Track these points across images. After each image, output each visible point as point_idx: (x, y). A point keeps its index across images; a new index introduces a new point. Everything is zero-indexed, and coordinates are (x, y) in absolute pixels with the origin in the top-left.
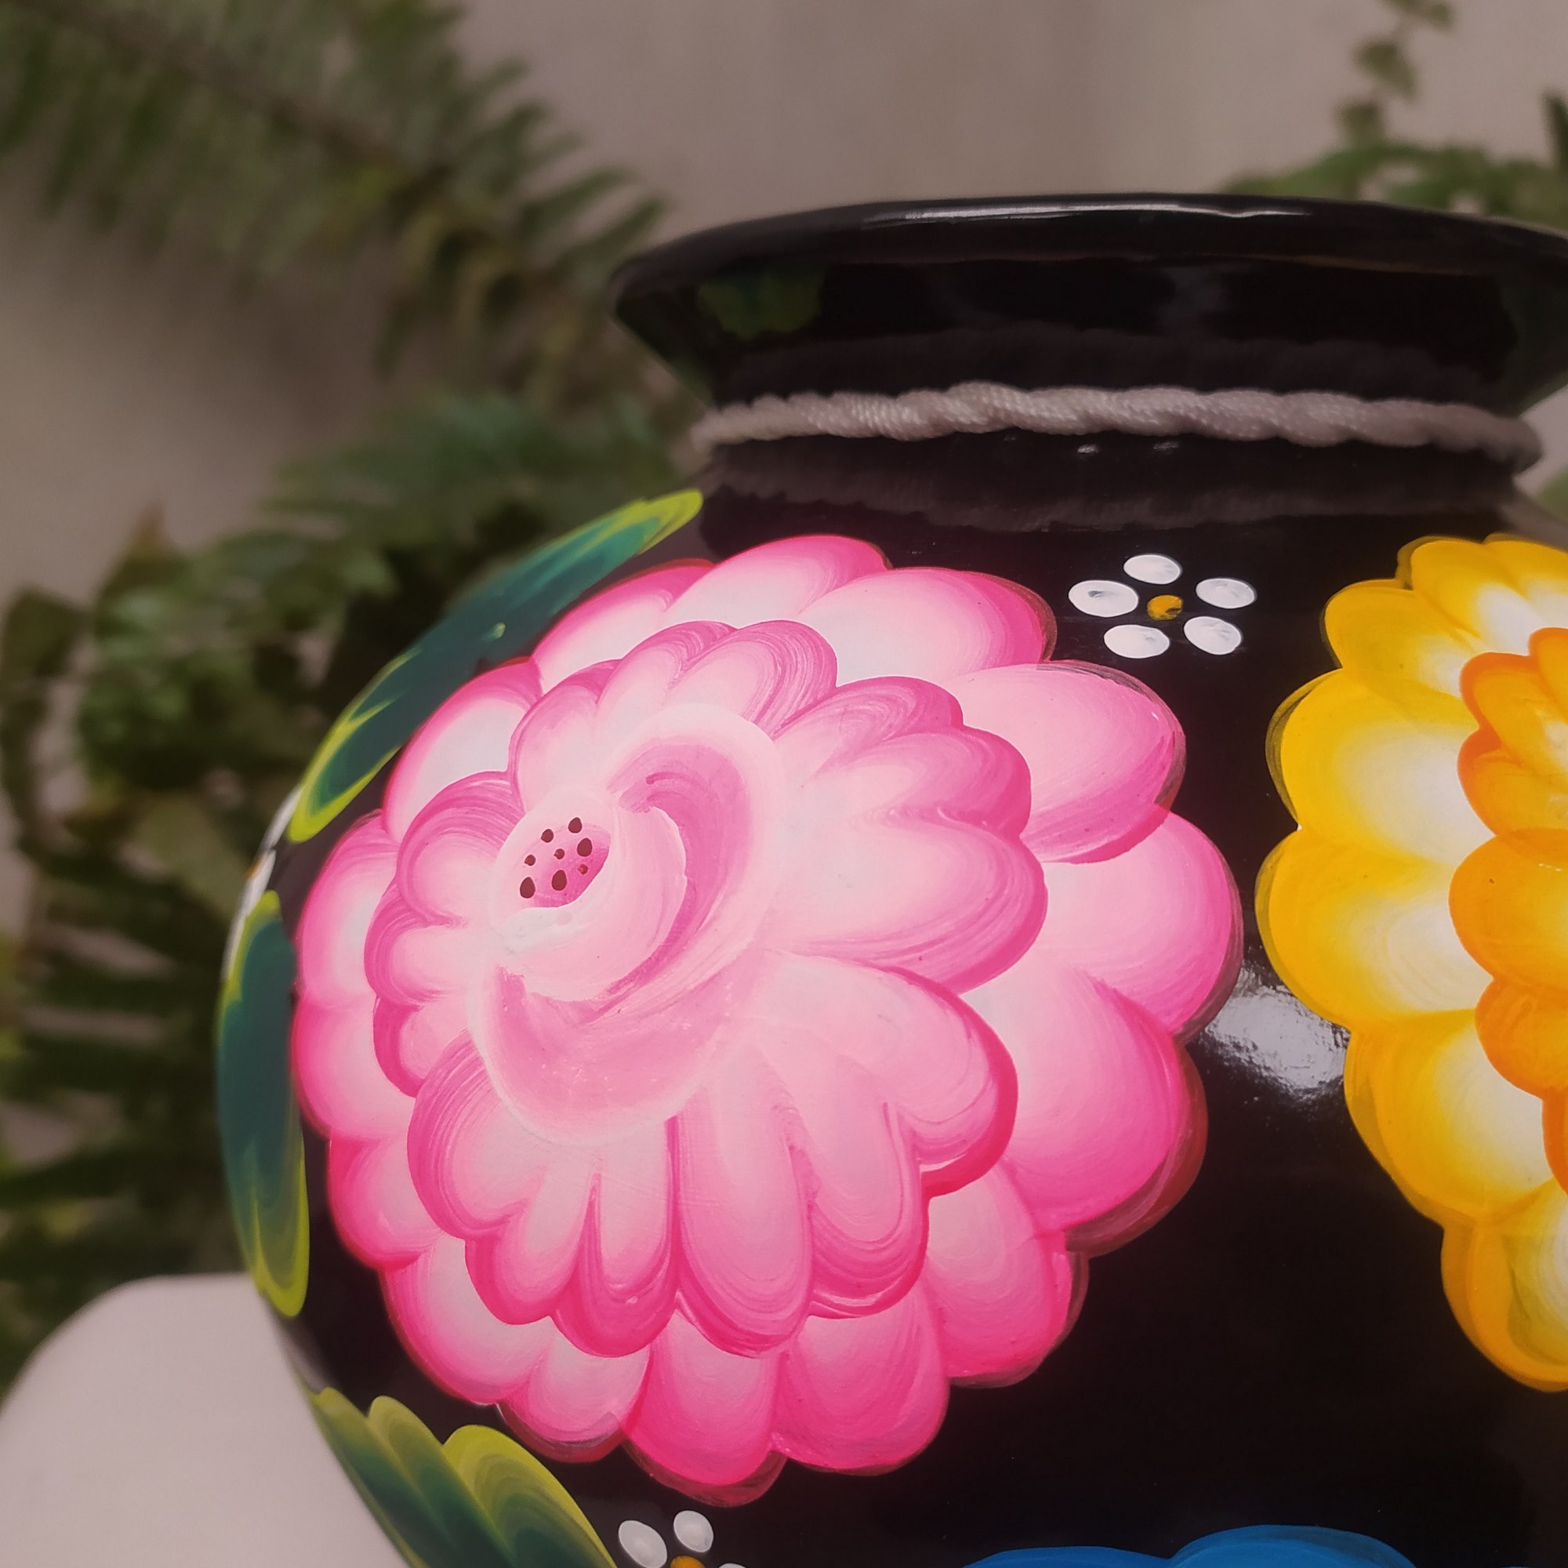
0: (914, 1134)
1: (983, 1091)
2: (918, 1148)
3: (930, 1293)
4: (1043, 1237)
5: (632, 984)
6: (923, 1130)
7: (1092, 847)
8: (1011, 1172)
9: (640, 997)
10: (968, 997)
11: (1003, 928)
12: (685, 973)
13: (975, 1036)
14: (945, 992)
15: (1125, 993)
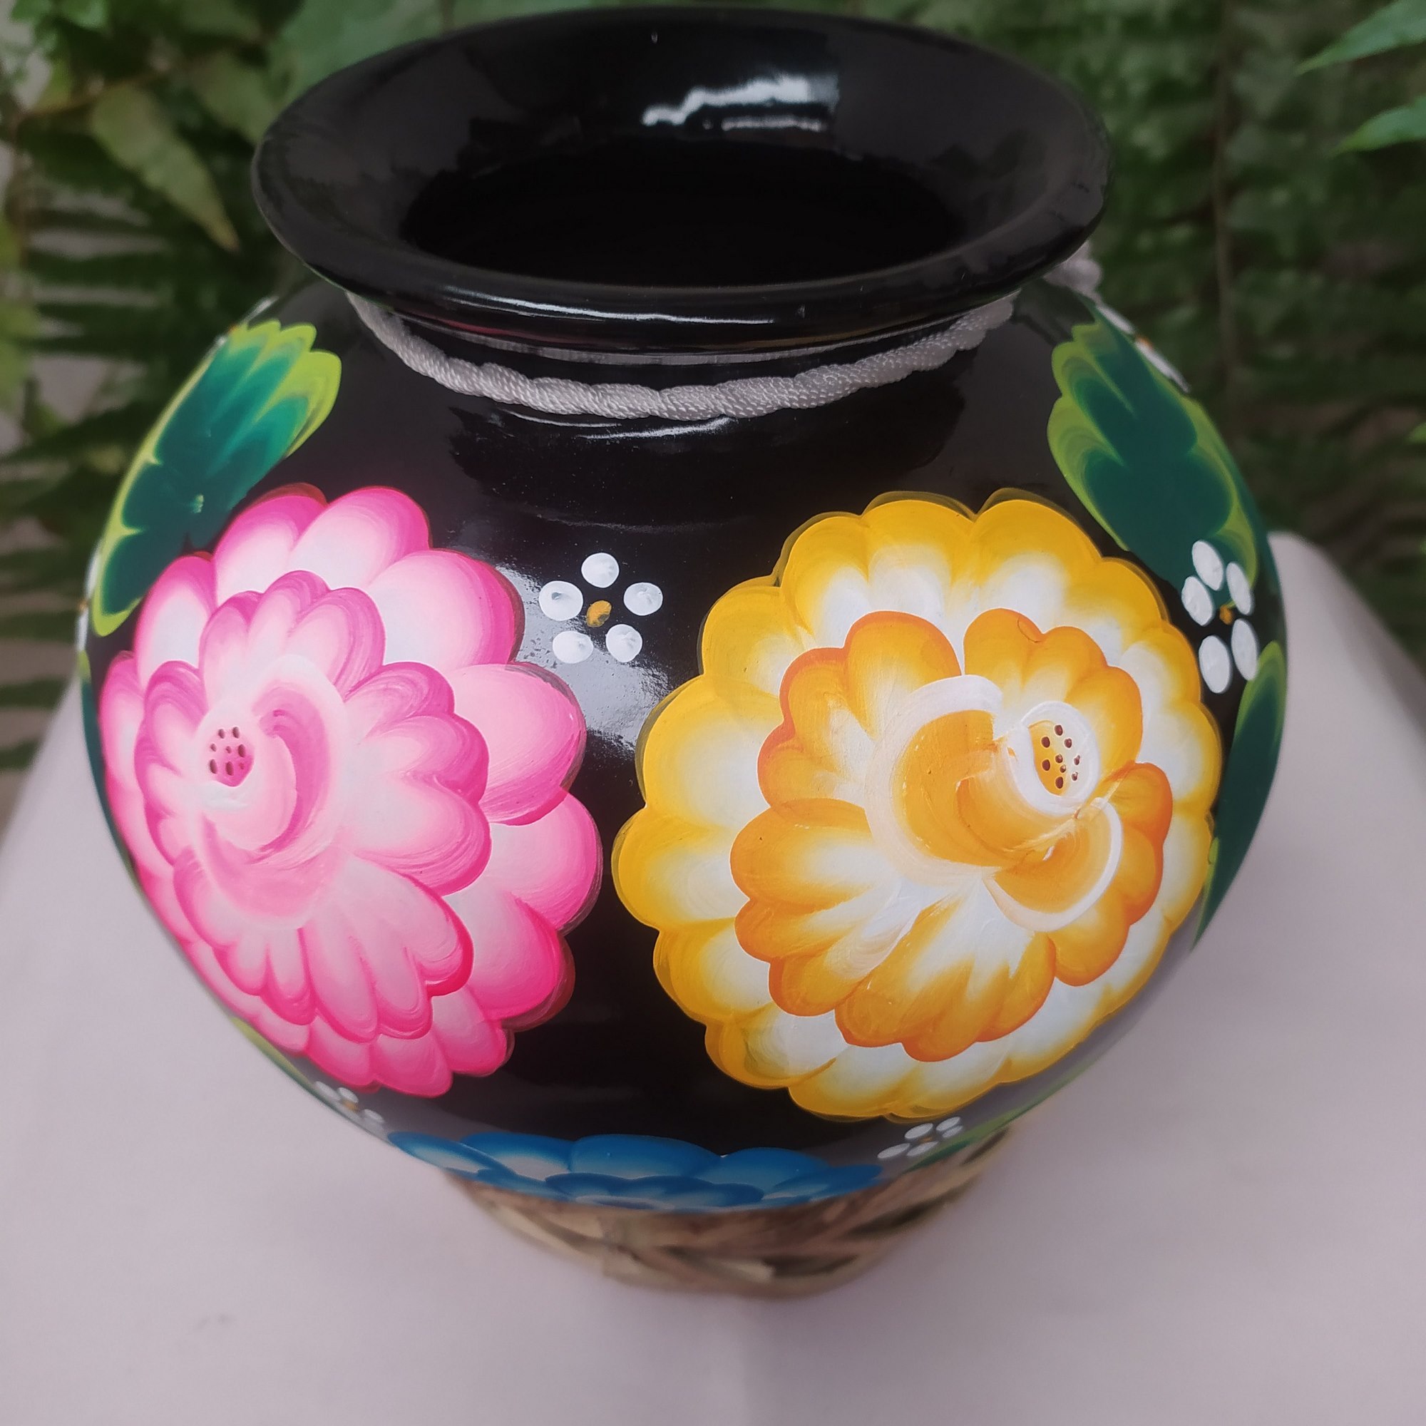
0: (421, 966)
1: (455, 950)
2: (423, 973)
3: (438, 1037)
4: (489, 1021)
5: (270, 850)
6: (426, 965)
7: (519, 815)
8: (471, 991)
9: (276, 859)
10: (445, 898)
11: (465, 862)
12: (299, 851)
13: (450, 920)
14: (434, 894)
15: (532, 906)
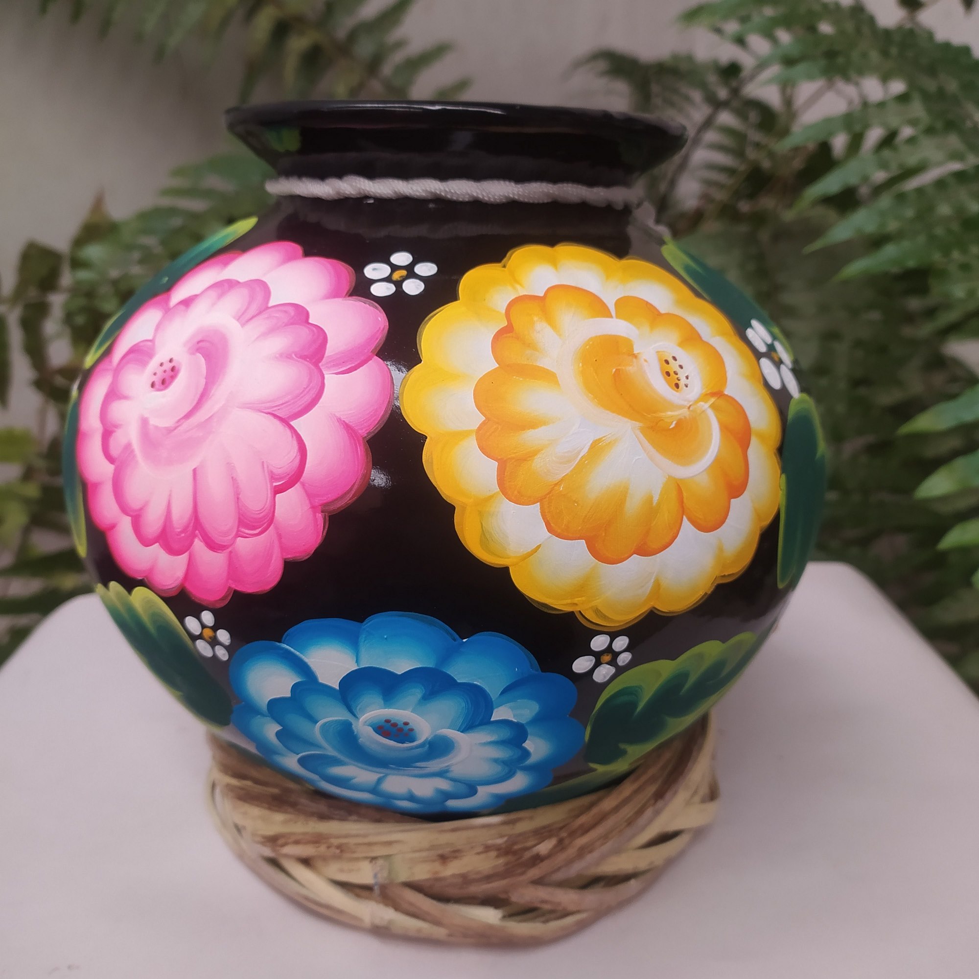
0: (272, 472)
1: (296, 456)
2: (273, 477)
3: (277, 528)
4: (313, 508)
5: (184, 420)
6: (275, 471)
7: (344, 369)
8: (303, 485)
9: (186, 425)
10: (293, 423)
11: (308, 398)
12: (201, 416)
13: (294, 437)
14: (285, 422)
15: (347, 422)
